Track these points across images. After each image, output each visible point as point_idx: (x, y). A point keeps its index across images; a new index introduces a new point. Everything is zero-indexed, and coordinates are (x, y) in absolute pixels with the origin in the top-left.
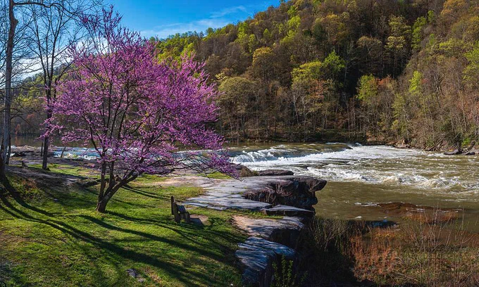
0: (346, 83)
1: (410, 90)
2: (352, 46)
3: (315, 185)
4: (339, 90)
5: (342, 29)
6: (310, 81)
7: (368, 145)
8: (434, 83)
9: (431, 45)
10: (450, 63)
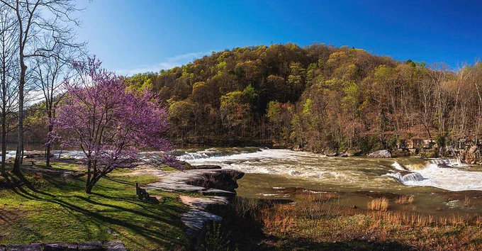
0: (258, 107)
1: (304, 112)
2: (263, 81)
3: (236, 175)
4: (253, 110)
5: (256, 70)
6: (233, 104)
7: (274, 148)
8: (320, 107)
9: (319, 82)
10: (333, 94)
